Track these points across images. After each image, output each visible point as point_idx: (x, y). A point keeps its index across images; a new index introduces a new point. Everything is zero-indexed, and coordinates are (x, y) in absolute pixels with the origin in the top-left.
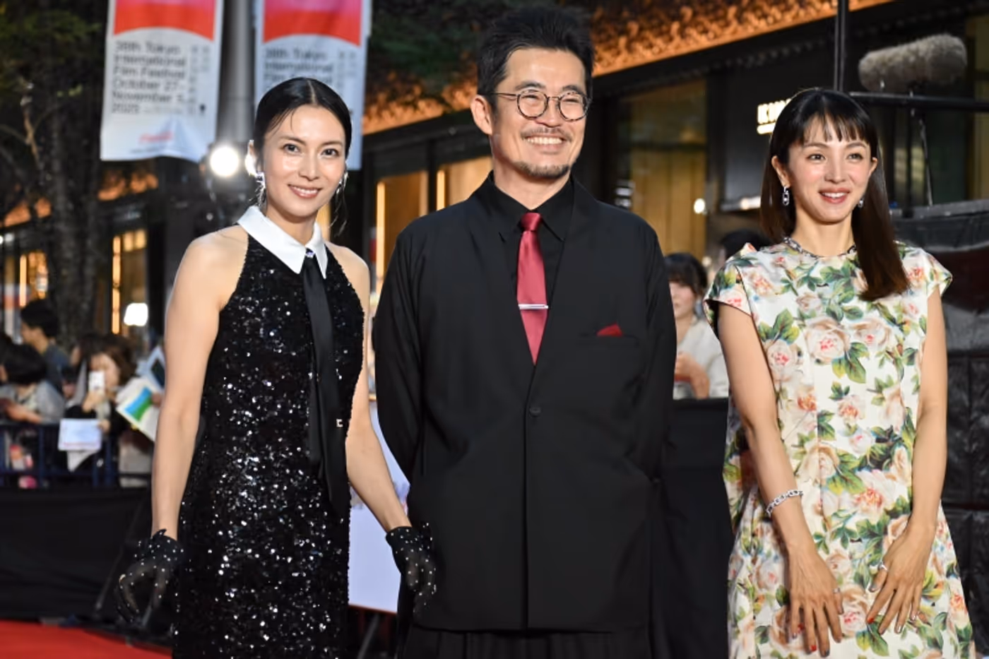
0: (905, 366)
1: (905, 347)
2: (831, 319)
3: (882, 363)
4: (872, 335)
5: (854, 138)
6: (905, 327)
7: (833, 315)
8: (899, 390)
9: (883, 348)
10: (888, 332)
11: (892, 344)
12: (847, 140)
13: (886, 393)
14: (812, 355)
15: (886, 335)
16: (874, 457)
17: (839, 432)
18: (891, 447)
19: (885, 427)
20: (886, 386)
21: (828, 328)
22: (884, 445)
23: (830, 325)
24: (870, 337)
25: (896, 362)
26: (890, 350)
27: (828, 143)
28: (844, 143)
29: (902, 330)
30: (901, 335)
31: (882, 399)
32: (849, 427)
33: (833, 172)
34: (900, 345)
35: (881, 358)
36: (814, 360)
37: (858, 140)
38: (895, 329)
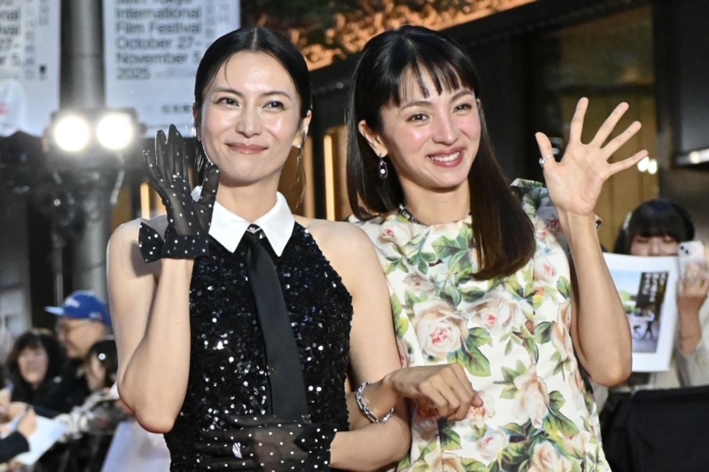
0: (539, 345)
1: (537, 321)
2: (445, 304)
3: (509, 347)
4: (494, 315)
5: (456, 87)
6: (535, 298)
7: (448, 298)
8: (535, 375)
9: (509, 329)
10: (514, 307)
11: (519, 322)
12: (449, 89)
13: (519, 382)
14: (424, 352)
15: (511, 312)
16: (507, 462)
17: (464, 437)
18: (528, 446)
19: (521, 421)
20: (518, 374)
21: (441, 315)
22: (520, 445)
23: (442, 312)
24: (491, 318)
25: (526, 343)
26: (518, 331)
27: (428, 100)
28: (446, 96)
29: (531, 303)
30: (529, 309)
31: (515, 390)
32: (477, 428)
33: (442, 131)
34: (529, 322)
35: (507, 341)
36: (426, 357)
37: (461, 89)
38: (523, 304)
